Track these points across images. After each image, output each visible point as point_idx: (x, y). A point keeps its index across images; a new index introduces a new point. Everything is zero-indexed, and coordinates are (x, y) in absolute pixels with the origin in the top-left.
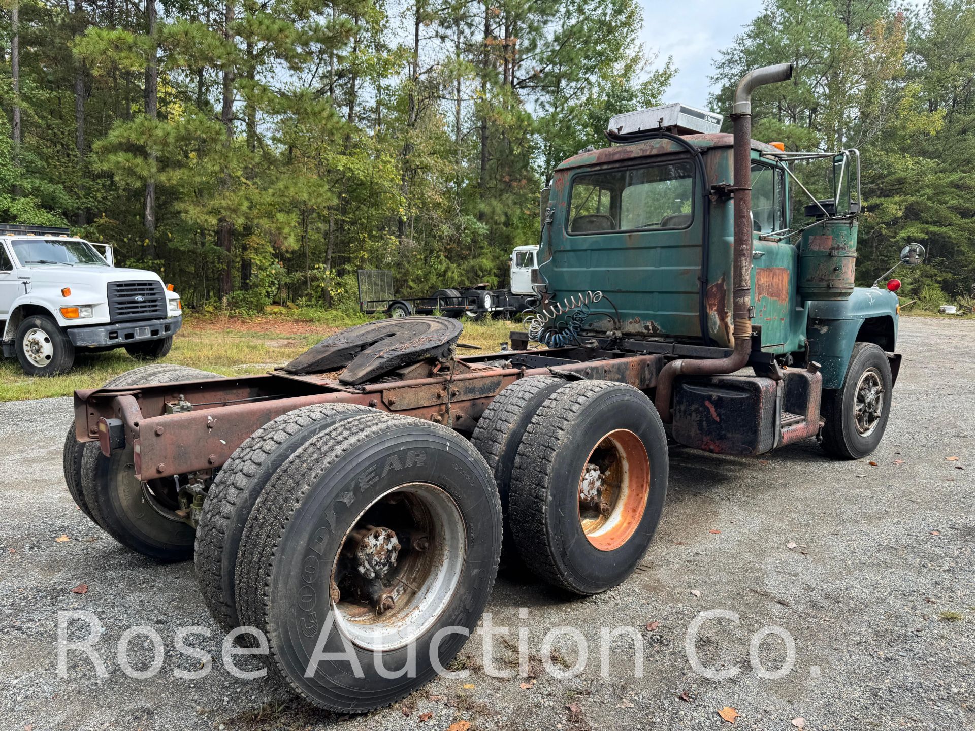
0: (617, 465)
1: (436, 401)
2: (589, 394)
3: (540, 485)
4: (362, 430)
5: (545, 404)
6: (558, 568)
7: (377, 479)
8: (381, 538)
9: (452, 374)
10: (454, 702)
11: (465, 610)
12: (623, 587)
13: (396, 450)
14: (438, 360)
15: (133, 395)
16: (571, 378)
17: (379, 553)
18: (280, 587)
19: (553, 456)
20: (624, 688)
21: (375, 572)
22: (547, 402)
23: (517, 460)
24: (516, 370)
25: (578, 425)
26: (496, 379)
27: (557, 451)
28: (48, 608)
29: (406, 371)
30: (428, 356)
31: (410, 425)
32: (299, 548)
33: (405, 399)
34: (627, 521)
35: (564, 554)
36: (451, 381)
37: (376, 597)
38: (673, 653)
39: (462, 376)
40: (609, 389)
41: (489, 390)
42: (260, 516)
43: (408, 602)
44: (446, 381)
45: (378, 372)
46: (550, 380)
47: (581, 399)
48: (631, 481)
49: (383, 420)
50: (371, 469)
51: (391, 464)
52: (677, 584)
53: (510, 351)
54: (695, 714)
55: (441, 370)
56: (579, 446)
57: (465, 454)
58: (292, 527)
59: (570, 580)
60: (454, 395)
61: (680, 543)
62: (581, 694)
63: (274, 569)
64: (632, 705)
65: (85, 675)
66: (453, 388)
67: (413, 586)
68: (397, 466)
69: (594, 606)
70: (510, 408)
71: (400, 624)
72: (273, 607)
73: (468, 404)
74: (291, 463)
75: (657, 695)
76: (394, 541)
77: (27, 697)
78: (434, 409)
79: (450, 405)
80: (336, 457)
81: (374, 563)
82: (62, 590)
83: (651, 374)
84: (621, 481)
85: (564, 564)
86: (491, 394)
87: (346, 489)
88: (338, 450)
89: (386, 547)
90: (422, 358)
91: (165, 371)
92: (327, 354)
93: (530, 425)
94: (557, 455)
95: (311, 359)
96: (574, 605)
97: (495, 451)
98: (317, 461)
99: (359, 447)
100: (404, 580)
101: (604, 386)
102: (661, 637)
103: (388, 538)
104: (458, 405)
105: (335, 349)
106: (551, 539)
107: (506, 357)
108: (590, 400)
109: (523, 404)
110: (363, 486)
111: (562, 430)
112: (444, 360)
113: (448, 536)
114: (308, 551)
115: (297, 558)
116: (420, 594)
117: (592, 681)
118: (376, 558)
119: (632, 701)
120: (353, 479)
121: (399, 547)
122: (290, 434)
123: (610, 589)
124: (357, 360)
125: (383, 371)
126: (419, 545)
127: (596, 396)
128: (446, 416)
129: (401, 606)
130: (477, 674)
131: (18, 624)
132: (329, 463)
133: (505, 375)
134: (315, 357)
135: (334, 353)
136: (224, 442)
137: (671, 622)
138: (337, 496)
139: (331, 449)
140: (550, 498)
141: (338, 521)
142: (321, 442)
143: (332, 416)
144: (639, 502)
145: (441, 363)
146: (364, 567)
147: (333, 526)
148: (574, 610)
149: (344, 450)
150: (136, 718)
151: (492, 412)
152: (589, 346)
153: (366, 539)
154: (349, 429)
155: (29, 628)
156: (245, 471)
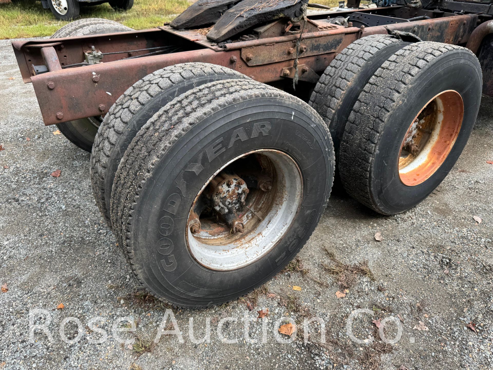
0: (432, 116)
1: (286, 57)
2: (429, 58)
3: (370, 139)
4: (210, 101)
5: (383, 65)
6: (374, 201)
7: (224, 150)
8: (233, 186)
9: (302, 32)
10: (285, 302)
11: (298, 237)
12: (418, 209)
13: (243, 122)
14: (290, 20)
15: (54, 47)
16: (408, 39)
17: (231, 196)
18: (140, 239)
19: (386, 116)
20: (419, 310)
21: (228, 208)
22: (386, 64)
23: (352, 116)
24: (355, 29)
25: (414, 88)
26: (338, 37)
27: (391, 112)
28: (36, 186)
29: (261, 30)
30: (281, 15)
31: (257, 96)
32: (153, 210)
33: (260, 55)
34: (432, 162)
35: (380, 192)
36: (301, 39)
37: (230, 222)
38: (461, 278)
39: (310, 35)
40: (449, 53)
41: (331, 47)
42: (122, 177)
43: (255, 227)
44: (296, 39)
45: (239, 31)
46: (389, 41)
47: (421, 63)
48: (442, 130)
49: (231, 90)
50: (218, 141)
51: (238, 136)
52: (462, 209)
53: (346, 10)
54: (482, 347)
55: (293, 29)
56: (411, 107)
57: (308, 121)
58: (145, 194)
59: (380, 207)
60: (301, 51)
61: (463, 171)
62: (384, 310)
63: (133, 227)
64: (427, 329)
65: (47, 243)
66: (302, 45)
67: (259, 214)
68: (243, 137)
69: (395, 223)
70: (350, 66)
71: (247, 245)
72: (136, 254)
73: (312, 59)
74: (148, 129)
75: (448, 321)
76: (244, 186)
77: (10, 257)
78: (284, 64)
79: (298, 61)
80: (183, 130)
81: (227, 203)
82: (46, 173)
83: (464, 32)
84: (433, 129)
85: (379, 198)
86: (333, 51)
87: (194, 161)
88: (186, 122)
89: (236, 192)
90: (276, 17)
91: (88, 25)
92: (201, 11)
93: (368, 85)
94: (391, 116)
95: (188, 17)
96: (380, 221)
97: (332, 106)
98: (168, 132)
99: (206, 121)
100: (252, 209)
101: (444, 50)
102: (450, 260)
103: (238, 185)
104: (304, 60)
105: (208, 7)
106: (372, 182)
107: (344, 15)
108: (429, 64)
109: (362, 63)
110: (211, 157)
111: (399, 92)
112: (295, 20)
113: (287, 184)
114: (162, 213)
115: (153, 218)
116: (264, 223)
117: (394, 298)
118: (229, 200)
119: (427, 324)
120: (200, 152)
121: (248, 191)
122: (152, 96)
123: (409, 210)
124: (223, 18)
125: (243, 30)
126: (264, 187)
127: (436, 59)
128: (294, 70)
129: (250, 228)
130: (303, 277)
131: (17, 196)
132: (176, 136)
133: (346, 34)
134: (191, 15)
135: (206, 11)
136: (110, 94)
137: (458, 246)
138: (186, 167)
139: (179, 121)
140: (378, 151)
141: (188, 187)
142: (173, 110)
143: (189, 78)
144: (445, 148)
145: (292, 22)
146: (219, 206)
147: (184, 192)
148: (378, 224)
149: (191, 124)
150: (70, 285)
151: (333, 69)
152: (413, 5)
153: (220, 187)
154: (199, 99)
155: (23, 201)
156: (116, 128)
